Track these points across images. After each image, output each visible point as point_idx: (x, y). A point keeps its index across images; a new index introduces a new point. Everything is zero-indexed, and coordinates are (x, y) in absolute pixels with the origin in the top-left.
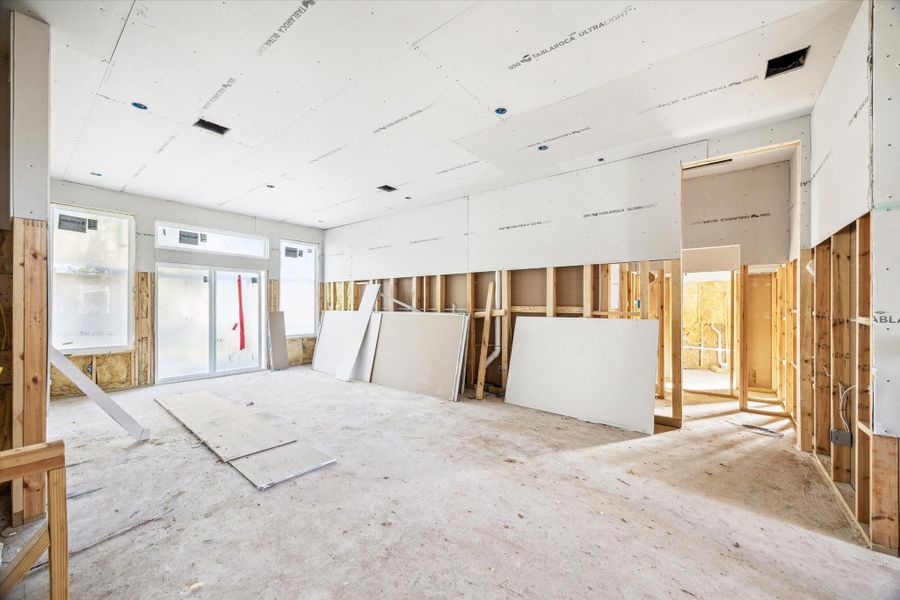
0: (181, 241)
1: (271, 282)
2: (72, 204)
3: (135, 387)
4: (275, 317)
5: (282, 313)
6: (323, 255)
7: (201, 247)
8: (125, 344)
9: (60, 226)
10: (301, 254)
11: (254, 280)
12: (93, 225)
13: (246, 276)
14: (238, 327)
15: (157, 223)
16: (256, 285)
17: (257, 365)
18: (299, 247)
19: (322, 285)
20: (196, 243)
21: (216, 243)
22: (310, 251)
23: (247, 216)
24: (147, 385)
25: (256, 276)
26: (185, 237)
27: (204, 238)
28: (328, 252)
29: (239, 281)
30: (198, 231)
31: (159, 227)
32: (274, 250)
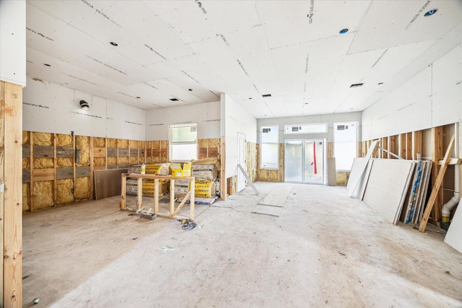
0: (293, 131)
1: (328, 144)
2: (266, 125)
3: (278, 182)
4: (331, 160)
5: (335, 158)
6: (361, 126)
7: (300, 132)
8: (277, 167)
9: (263, 132)
10: (347, 127)
11: (321, 143)
12: (270, 130)
13: (317, 141)
14: (314, 164)
15: (285, 126)
16: (322, 145)
17: (322, 182)
18: (345, 124)
19: (361, 143)
20: (298, 131)
21: (306, 129)
22: (353, 125)
23: (317, 115)
24: (282, 182)
25: (321, 141)
26: (294, 129)
27: (300, 128)
28: (363, 124)
29: (314, 144)
30: (298, 126)
31: (286, 127)
32: (330, 128)
